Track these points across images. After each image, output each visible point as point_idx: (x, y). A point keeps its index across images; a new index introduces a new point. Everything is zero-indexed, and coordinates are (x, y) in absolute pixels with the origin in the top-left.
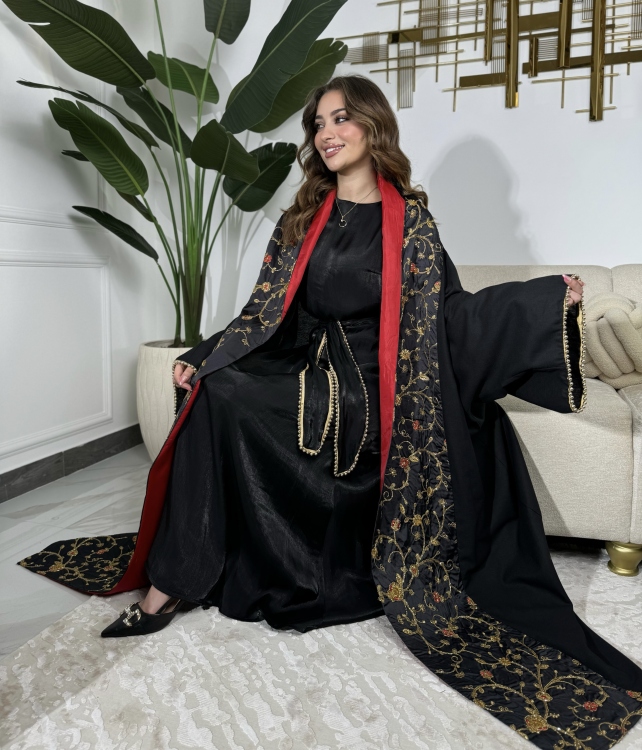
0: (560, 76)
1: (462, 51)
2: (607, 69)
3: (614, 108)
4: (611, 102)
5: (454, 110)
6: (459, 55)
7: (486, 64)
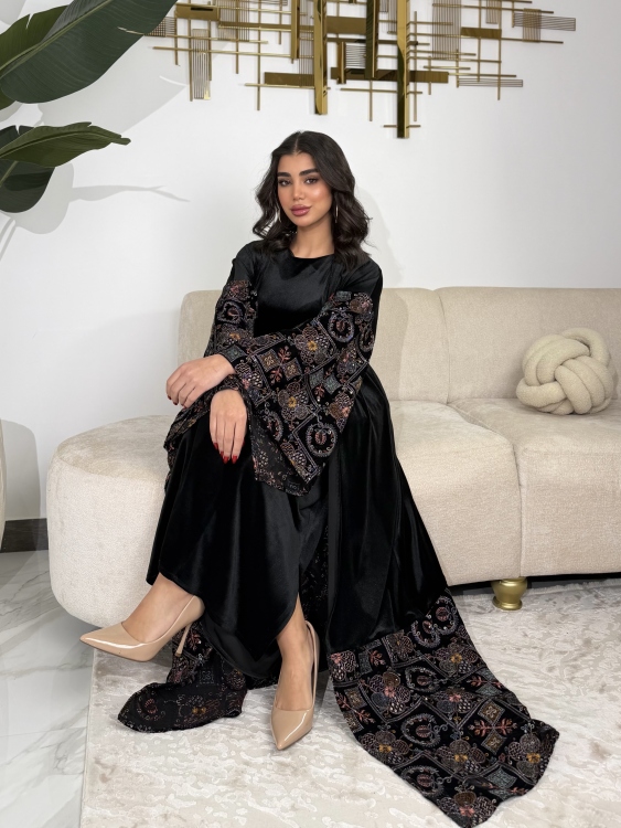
0: (368, 87)
1: (266, 43)
3: (420, 126)
4: (415, 120)
5: (258, 109)
6: (262, 45)
7: (293, 62)
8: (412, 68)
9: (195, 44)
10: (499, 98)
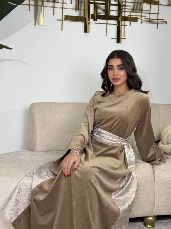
0: (106, 23)
2: (123, 23)
3: (125, 39)
4: (124, 36)
5: (62, 30)
6: (64, 4)
7: (76, 12)
8: (123, 15)
9: (37, 3)
10: (157, 29)
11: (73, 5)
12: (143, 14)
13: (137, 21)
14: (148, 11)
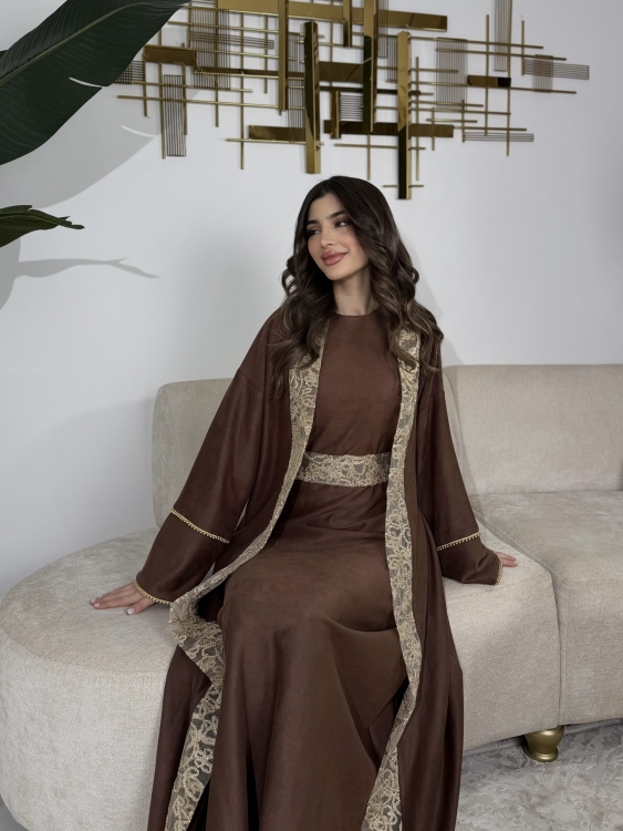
0: (365, 143)
1: (250, 91)
2: (413, 142)
3: (422, 186)
4: (417, 179)
5: (241, 167)
6: (245, 94)
7: (280, 114)
8: (414, 121)
9: (168, 92)
10: (508, 154)
11: (272, 97)
12: (468, 117)
13: (451, 135)
14: (481, 106)
